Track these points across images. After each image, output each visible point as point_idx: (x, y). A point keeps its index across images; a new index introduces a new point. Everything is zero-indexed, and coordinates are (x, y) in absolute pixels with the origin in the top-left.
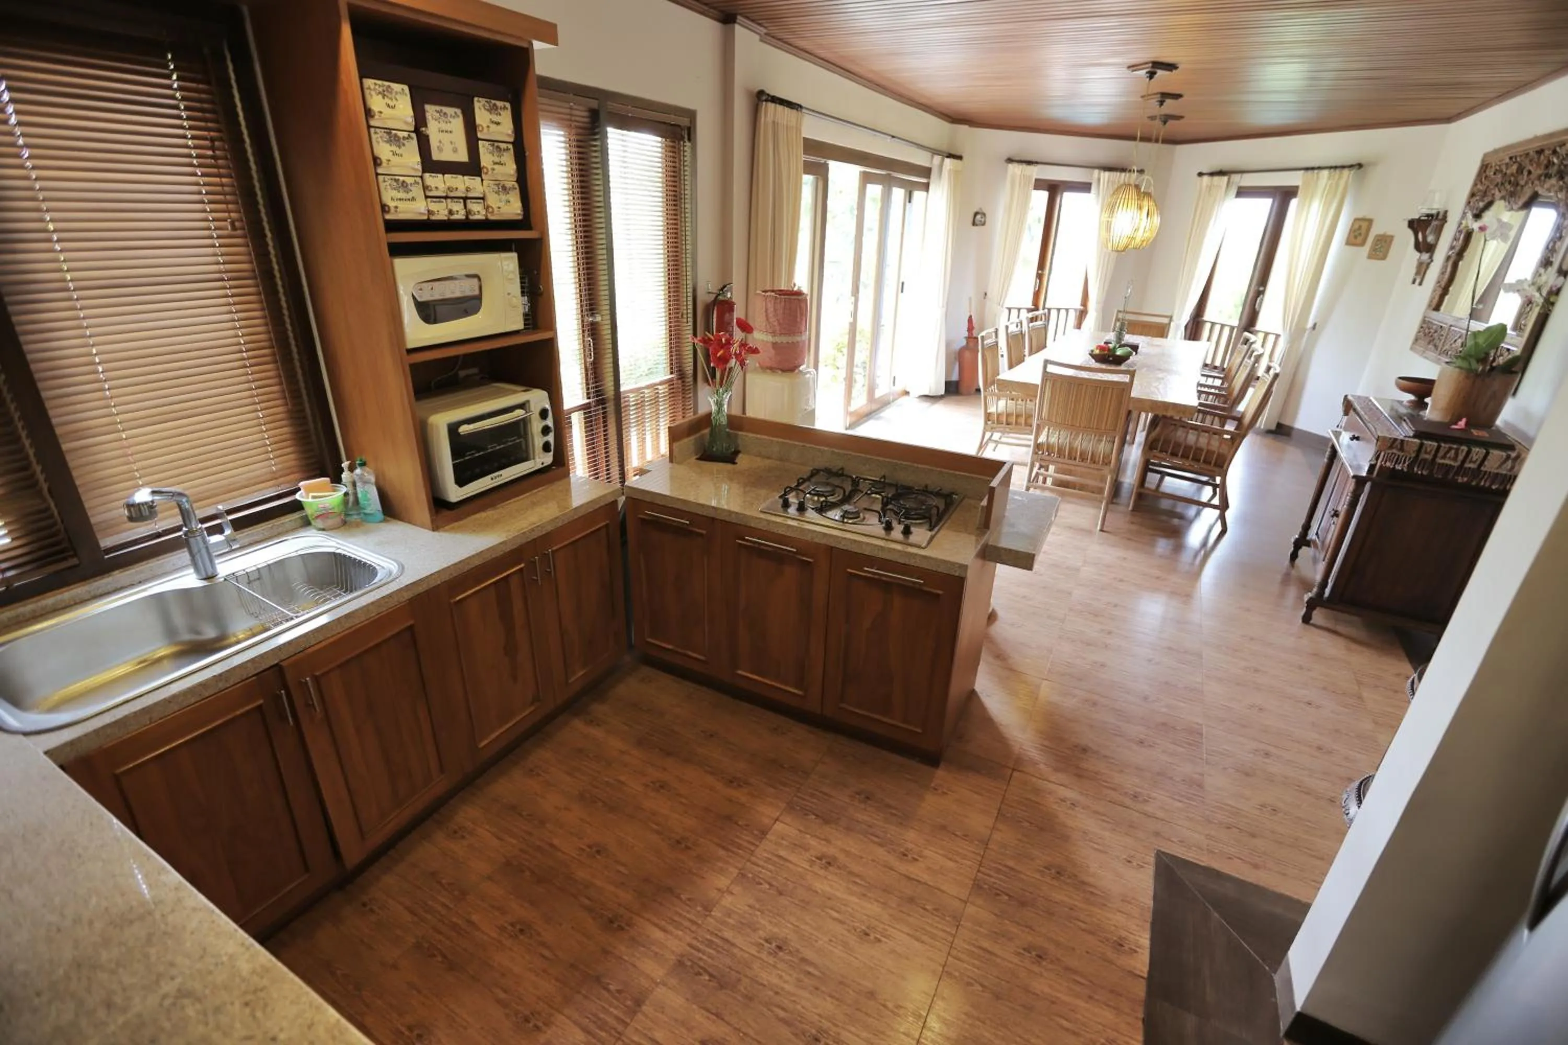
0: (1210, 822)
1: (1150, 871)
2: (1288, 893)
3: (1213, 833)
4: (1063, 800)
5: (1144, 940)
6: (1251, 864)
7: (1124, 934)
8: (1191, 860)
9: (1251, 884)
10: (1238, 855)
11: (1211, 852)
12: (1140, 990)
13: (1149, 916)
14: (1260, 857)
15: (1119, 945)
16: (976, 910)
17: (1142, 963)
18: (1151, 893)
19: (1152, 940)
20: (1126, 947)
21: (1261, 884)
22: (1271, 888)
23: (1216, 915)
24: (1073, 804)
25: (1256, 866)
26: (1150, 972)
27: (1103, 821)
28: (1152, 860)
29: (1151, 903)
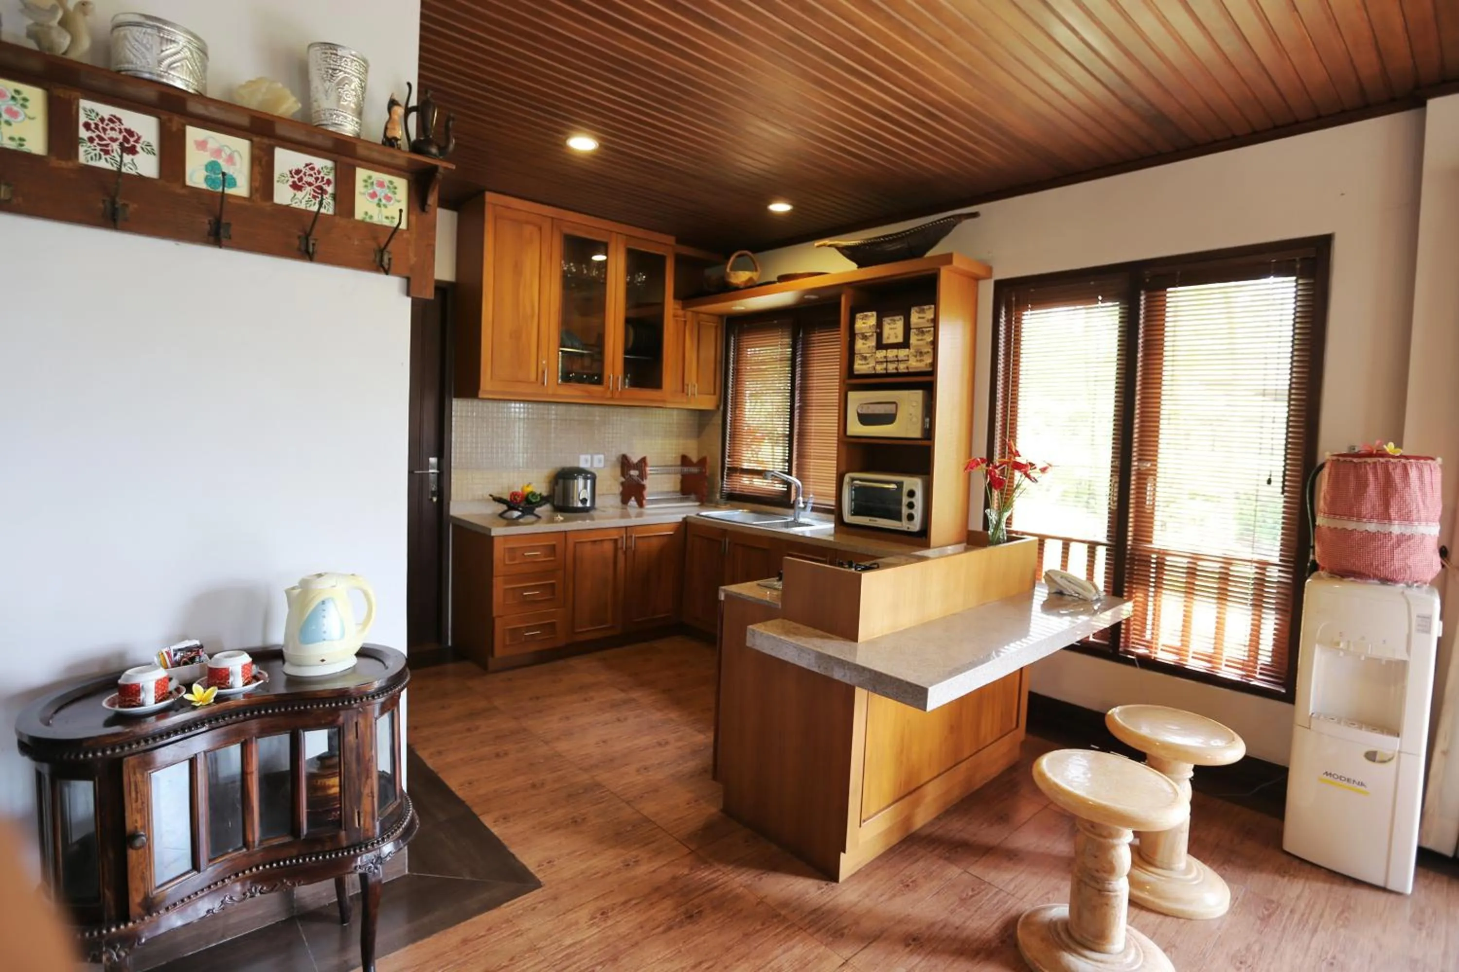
0: (531, 950)
1: (532, 868)
2: (426, 940)
3: (520, 940)
4: (637, 862)
5: (496, 831)
6: (471, 940)
7: (509, 824)
8: (516, 900)
9: (459, 922)
10: (486, 938)
11: (508, 921)
12: (476, 810)
13: (506, 843)
14: (467, 955)
15: (505, 818)
16: (584, 778)
17: (487, 821)
18: (518, 856)
19: (492, 834)
20: (501, 820)
21: (451, 930)
22: (441, 932)
23: (468, 878)
24: (628, 865)
25: (465, 941)
26: (479, 819)
27: (598, 873)
28: (539, 876)
29: (512, 850)
